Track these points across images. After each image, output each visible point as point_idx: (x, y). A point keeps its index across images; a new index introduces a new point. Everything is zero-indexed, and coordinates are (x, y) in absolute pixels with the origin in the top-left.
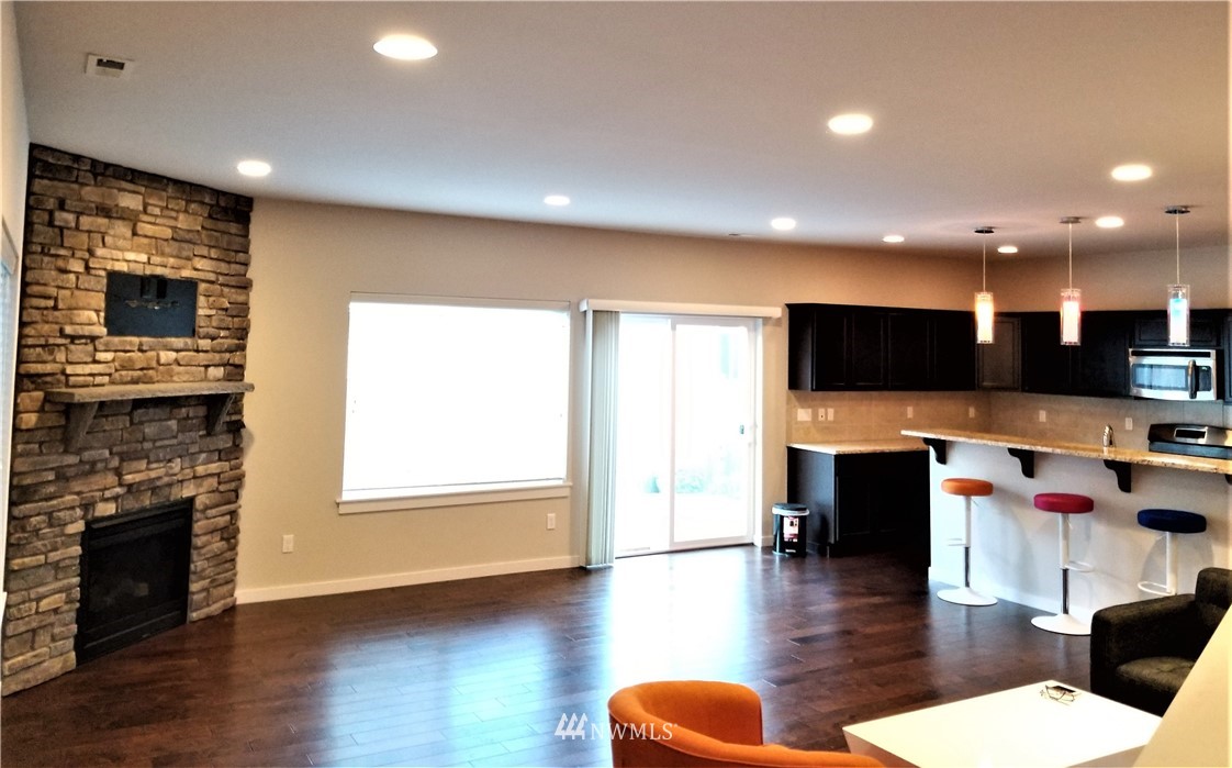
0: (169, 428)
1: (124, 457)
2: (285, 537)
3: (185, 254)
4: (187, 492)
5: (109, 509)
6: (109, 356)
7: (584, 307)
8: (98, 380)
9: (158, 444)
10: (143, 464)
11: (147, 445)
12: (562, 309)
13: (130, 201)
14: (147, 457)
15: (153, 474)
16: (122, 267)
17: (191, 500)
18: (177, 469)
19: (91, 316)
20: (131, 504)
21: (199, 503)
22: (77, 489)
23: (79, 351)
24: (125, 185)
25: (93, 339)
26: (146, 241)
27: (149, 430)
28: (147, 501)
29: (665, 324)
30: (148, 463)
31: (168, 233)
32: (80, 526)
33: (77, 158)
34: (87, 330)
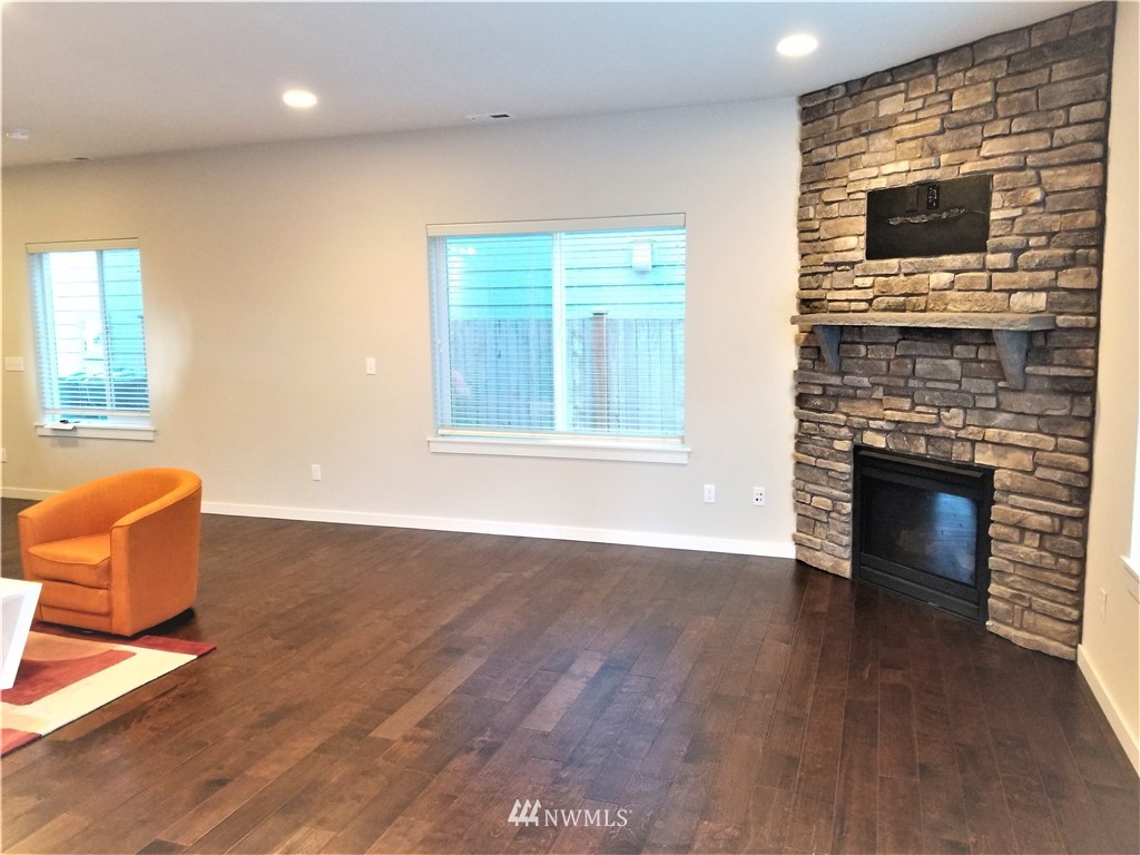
0: (946, 369)
1: (889, 391)
3: (966, 142)
4: (984, 458)
5: (880, 442)
6: (868, 281)
8: (854, 306)
9: (930, 385)
10: (906, 404)
11: (912, 383)
13: (889, 107)
14: (912, 397)
15: (916, 418)
16: (882, 184)
17: (988, 472)
18: (958, 422)
19: (852, 242)
20: (899, 444)
21: (1001, 479)
22: (845, 410)
23: (839, 278)
24: (878, 92)
25: (852, 264)
26: (912, 144)
27: (922, 366)
28: (921, 447)
30: (914, 405)
31: (935, 124)
32: (845, 446)
33: (829, 90)
34: (850, 256)
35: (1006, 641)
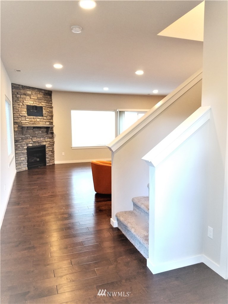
0: (40, 132)
1: (32, 137)
2: (63, 153)
3: (40, 102)
4: (44, 144)
5: (31, 145)
6: (28, 119)
7: (117, 111)
8: (27, 123)
9: (38, 135)
10: (36, 138)
11: (36, 135)
12: (113, 111)
13: (29, 92)
14: (36, 137)
15: (38, 140)
16: (29, 104)
17: (45, 145)
18: (42, 140)
19: (24, 112)
20: (35, 145)
21: (47, 146)
22: (25, 141)
23: (23, 118)
24: (28, 89)
25: (25, 116)
26: (33, 99)
27: (36, 132)
28: (37, 144)
29: (136, 113)
30: (37, 138)
31: (36, 98)
32: (26, 147)
33: (19, 85)
34: (24, 115)
35: (50, 165)
